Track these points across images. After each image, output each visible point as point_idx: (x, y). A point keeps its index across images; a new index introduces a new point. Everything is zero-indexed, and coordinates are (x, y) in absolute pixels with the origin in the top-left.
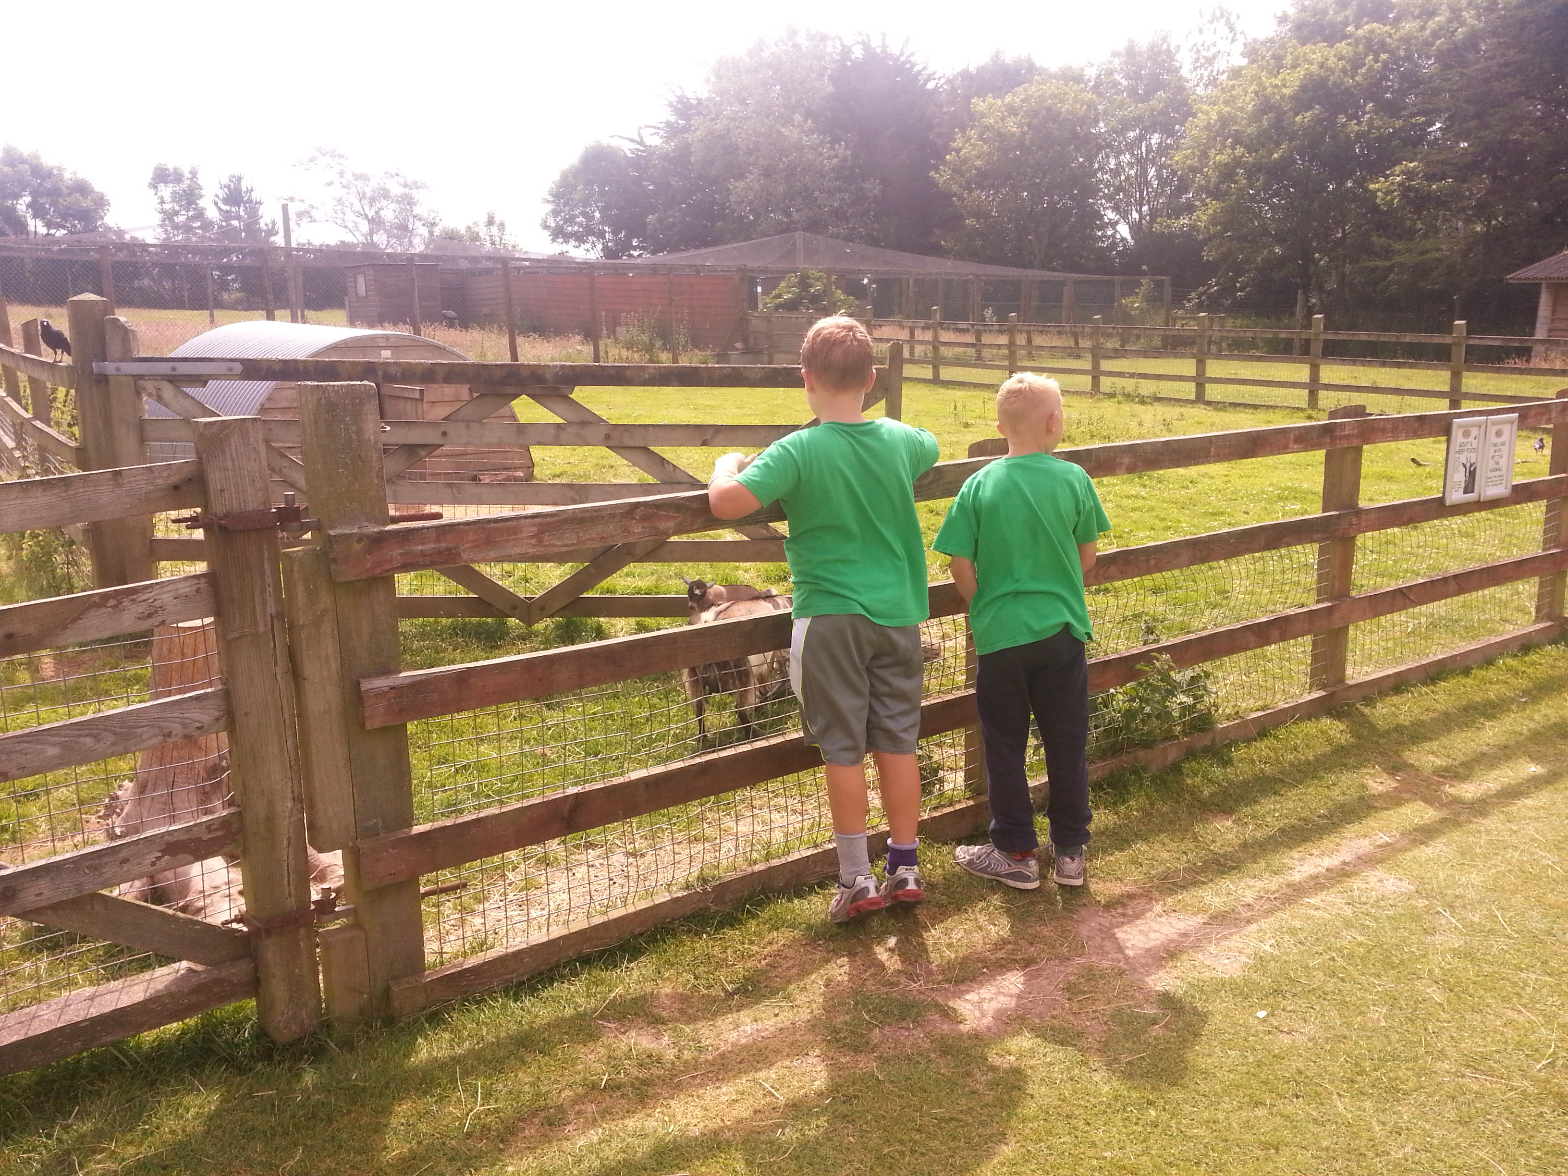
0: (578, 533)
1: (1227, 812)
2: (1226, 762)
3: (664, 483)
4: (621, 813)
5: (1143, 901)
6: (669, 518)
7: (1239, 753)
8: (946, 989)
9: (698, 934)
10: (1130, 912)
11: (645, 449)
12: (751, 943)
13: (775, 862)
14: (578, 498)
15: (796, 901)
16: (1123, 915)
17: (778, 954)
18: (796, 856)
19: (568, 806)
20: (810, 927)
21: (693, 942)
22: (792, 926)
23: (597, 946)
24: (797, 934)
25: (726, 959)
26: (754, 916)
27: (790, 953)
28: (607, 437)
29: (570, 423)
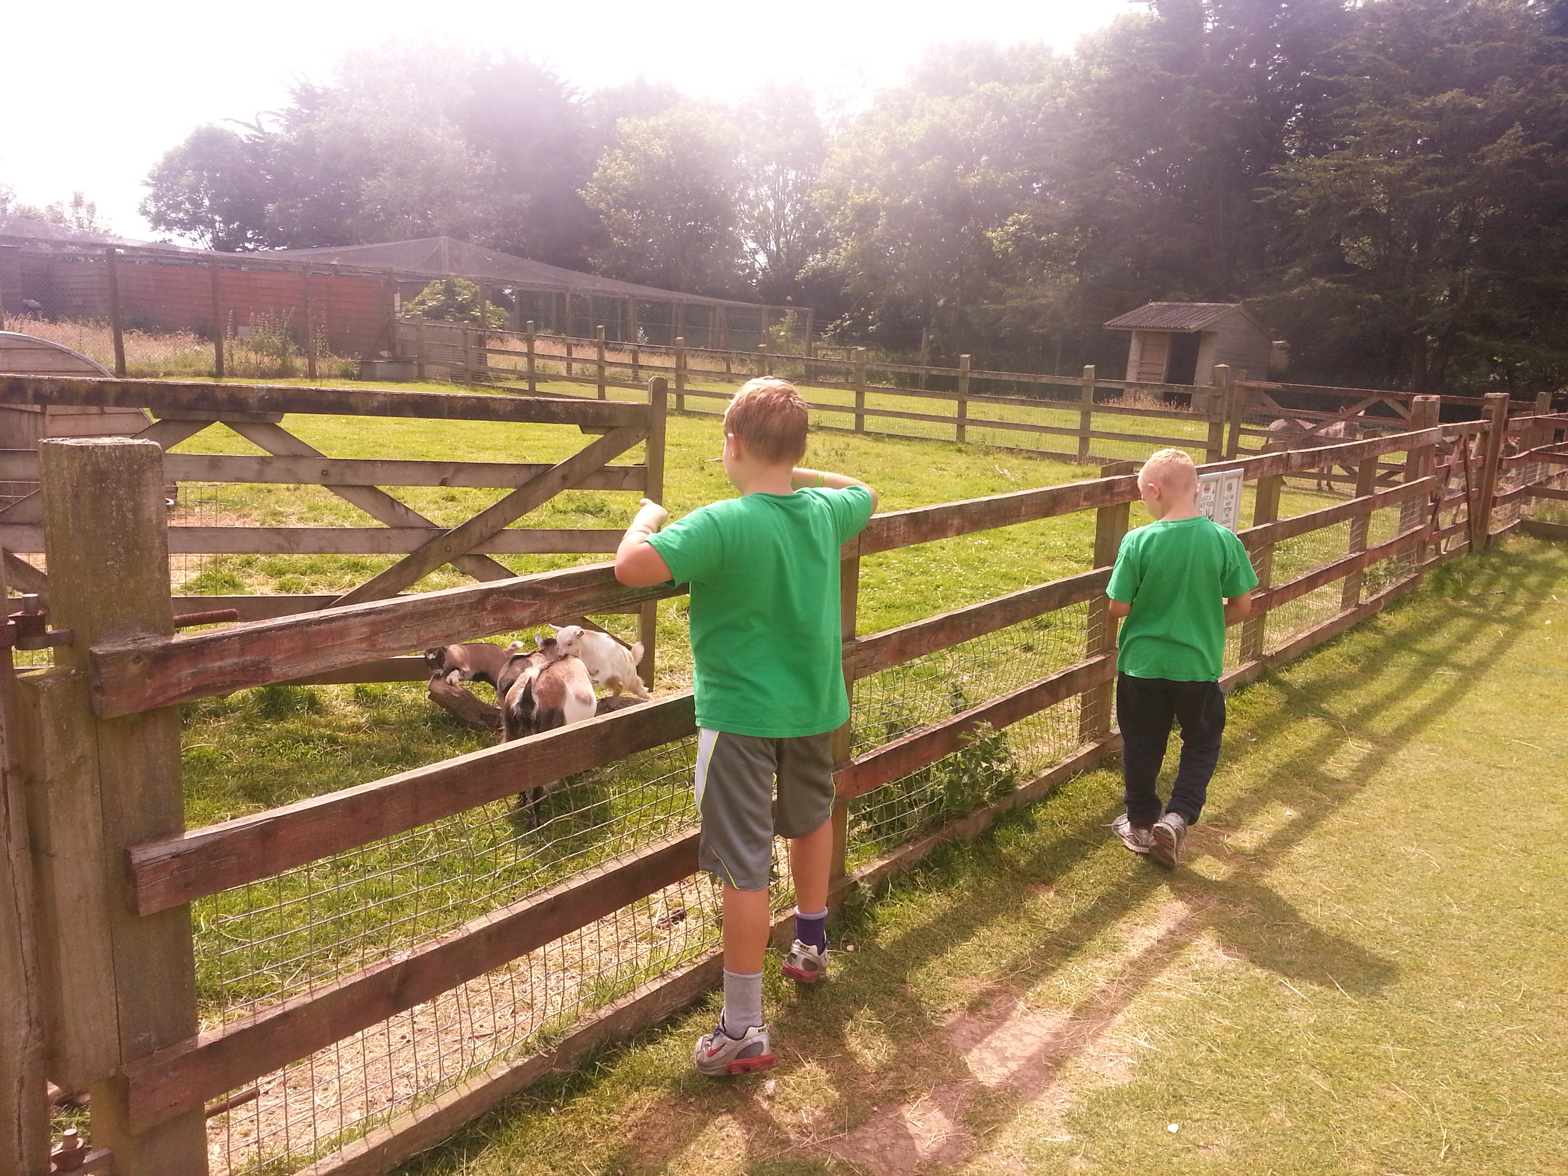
0: (418, 631)
1: (1048, 882)
2: (1031, 827)
3: (393, 528)
4: (458, 977)
5: (1004, 997)
6: (525, 606)
7: (1040, 814)
8: (840, 1139)
9: (545, 1109)
10: (994, 1013)
11: (371, 489)
12: (610, 1111)
13: (622, 1003)
14: (286, 545)
15: (650, 1048)
16: (989, 1017)
17: (645, 1122)
18: (643, 992)
19: (395, 979)
20: (676, 1082)
21: (541, 1120)
22: (656, 1083)
23: (425, 1146)
24: (660, 1093)
25: (584, 1137)
26: (605, 1075)
27: (658, 1118)
28: (325, 473)
29: (277, 457)
